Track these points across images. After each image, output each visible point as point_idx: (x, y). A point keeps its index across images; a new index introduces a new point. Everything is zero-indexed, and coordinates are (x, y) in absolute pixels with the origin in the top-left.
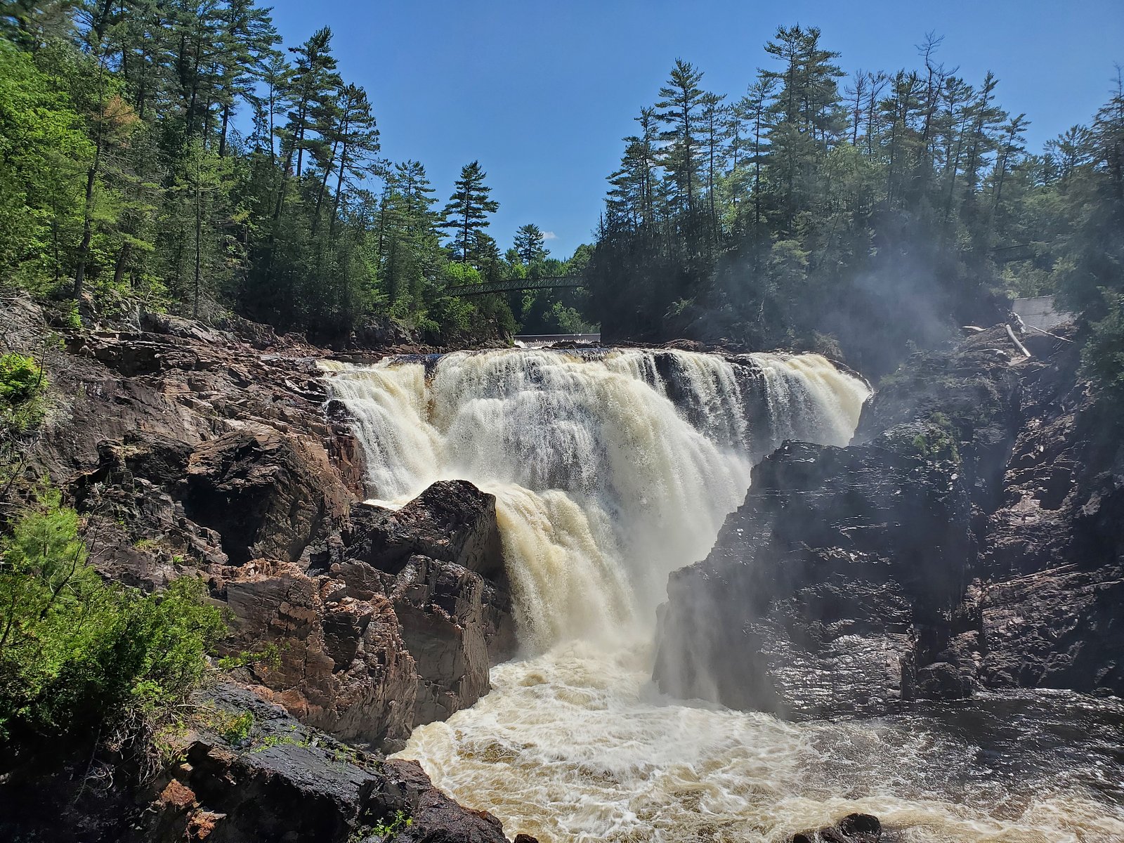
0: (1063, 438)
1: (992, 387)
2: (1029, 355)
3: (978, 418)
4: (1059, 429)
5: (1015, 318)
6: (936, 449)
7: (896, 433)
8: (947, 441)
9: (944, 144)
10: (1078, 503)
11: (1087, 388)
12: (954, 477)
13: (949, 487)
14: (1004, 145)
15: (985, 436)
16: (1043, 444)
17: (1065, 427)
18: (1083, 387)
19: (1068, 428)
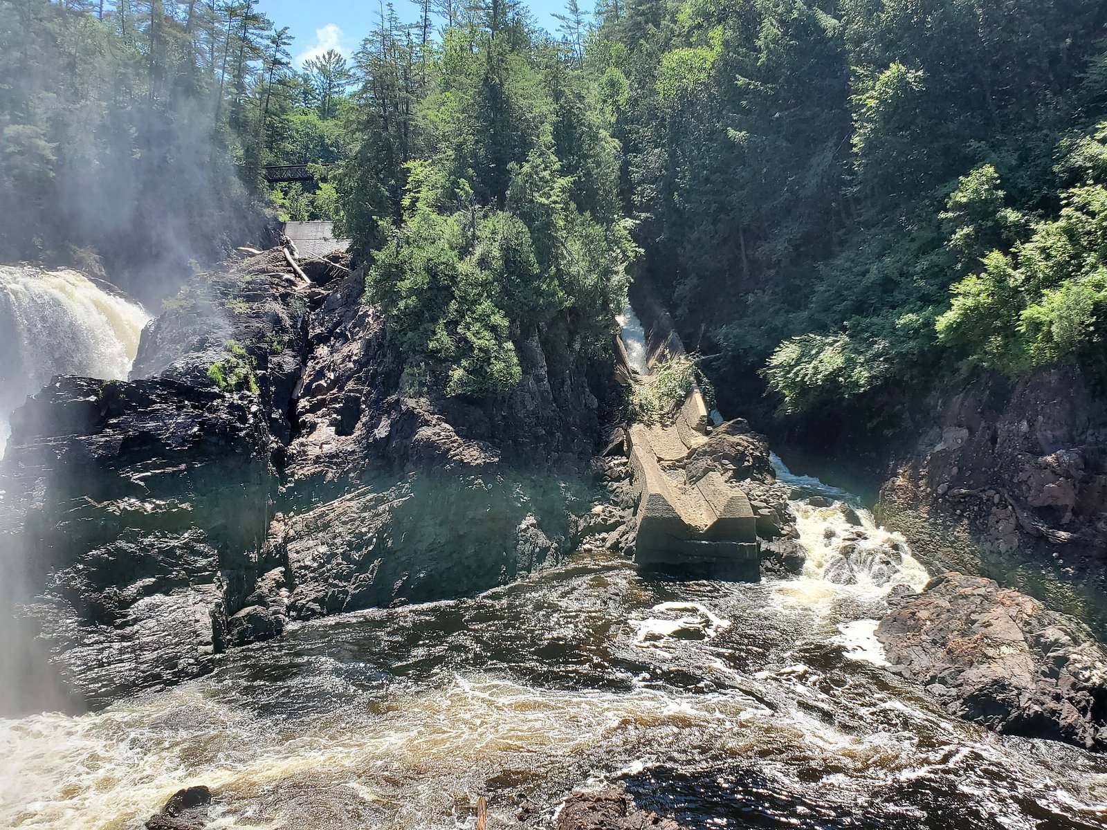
0: (351, 365)
1: (283, 313)
2: (309, 281)
3: (271, 346)
4: (347, 356)
5: (288, 242)
6: (233, 380)
8: (244, 371)
10: (371, 426)
11: (370, 315)
12: (254, 408)
13: (248, 420)
15: (280, 365)
16: (334, 370)
17: (352, 354)
19: (356, 355)
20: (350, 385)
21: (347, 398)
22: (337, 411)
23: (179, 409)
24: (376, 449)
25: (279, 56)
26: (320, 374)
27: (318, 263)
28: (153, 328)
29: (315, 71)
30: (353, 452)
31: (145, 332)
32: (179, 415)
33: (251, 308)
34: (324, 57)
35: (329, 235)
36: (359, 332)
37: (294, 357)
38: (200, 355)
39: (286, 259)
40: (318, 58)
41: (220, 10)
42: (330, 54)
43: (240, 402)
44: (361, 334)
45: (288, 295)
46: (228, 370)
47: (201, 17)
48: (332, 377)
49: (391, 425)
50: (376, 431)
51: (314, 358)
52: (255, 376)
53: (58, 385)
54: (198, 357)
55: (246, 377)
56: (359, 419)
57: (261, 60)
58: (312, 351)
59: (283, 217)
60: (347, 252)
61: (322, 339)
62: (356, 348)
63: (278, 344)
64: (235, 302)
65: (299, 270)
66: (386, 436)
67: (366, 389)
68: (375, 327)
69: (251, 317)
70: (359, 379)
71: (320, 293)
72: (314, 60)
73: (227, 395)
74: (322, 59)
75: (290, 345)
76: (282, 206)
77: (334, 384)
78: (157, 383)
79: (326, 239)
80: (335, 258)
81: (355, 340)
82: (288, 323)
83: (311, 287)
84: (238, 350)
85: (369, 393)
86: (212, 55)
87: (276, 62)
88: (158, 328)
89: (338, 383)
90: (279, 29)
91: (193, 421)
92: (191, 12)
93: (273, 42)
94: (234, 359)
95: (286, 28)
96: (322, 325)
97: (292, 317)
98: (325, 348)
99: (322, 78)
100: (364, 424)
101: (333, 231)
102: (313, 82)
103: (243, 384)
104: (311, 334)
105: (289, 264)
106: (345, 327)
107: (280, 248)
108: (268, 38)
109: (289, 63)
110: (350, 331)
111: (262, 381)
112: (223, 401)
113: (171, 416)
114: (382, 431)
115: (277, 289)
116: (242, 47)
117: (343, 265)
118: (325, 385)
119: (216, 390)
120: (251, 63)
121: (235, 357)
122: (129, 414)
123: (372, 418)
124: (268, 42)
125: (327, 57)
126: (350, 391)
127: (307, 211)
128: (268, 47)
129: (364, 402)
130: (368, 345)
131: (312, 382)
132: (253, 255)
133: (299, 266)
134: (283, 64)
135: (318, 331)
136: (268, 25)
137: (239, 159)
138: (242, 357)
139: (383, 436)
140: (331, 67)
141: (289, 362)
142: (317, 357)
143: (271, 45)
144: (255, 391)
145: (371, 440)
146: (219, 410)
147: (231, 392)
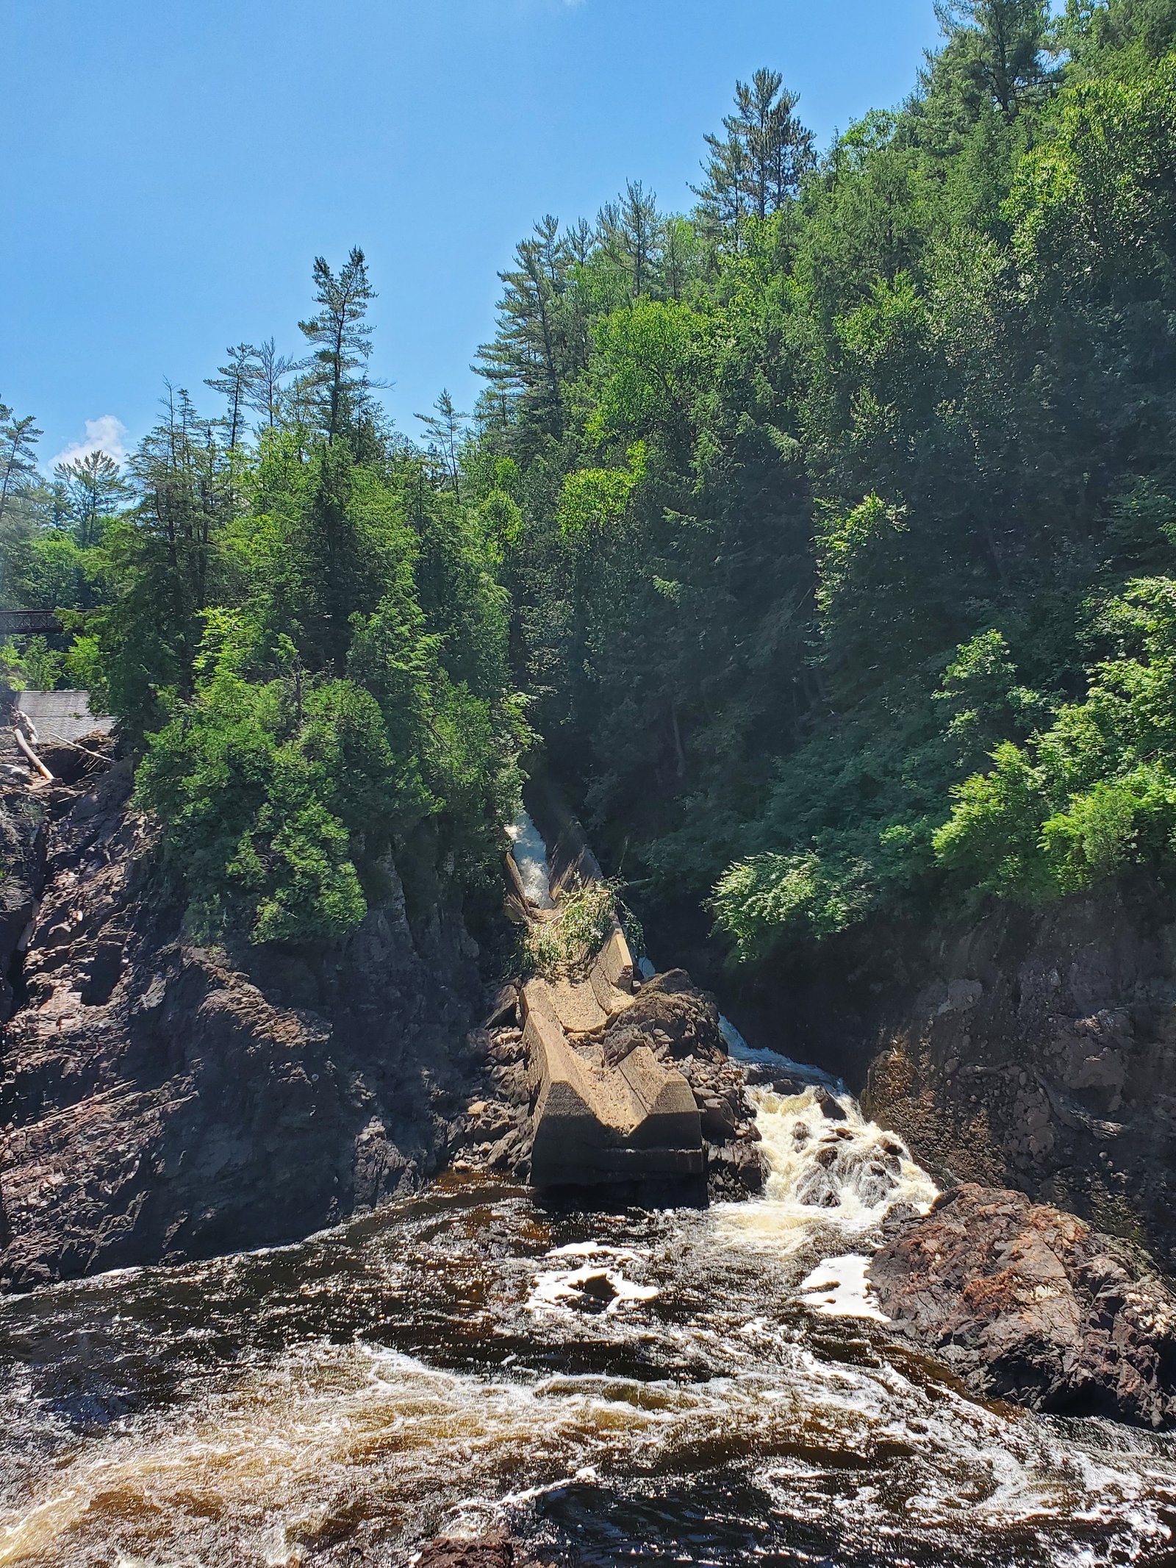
0: (109, 899)
1: (8, 823)
2: (51, 776)
4: (104, 886)
5: (23, 720)
10: (136, 991)
11: (140, 826)
14: (4, 456)
16: (82, 908)
17: (112, 883)
18: (134, 825)
19: (117, 885)
20: (107, 929)
21: (101, 947)
22: (84, 968)
24: (140, 1023)
25: (18, 456)
26: (62, 914)
27: (66, 750)
29: (73, 479)
30: (107, 1030)
34: (87, 460)
35: (83, 710)
36: (122, 849)
37: (22, 888)
39: (18, 745)
40: (77, 462)
42: (95, 456)
44: (126, 854)
45: (17, 796)
48: (80, 918)
49: (167, 989)
50: (143, 997)
51: (54, 890)
56: (119, 980)
58: (50, 878)
59: (17, 684)
60: (110, 735)
61: (67, 862)
62: (117, 873)
65: (36, 760)
66: (159, 1005)
67: (131, 934)
68: (148, 843)
70: (120, 919)
71: (66, 794)
72: (73, 464)
74: (83, 463)
75: (17, 869)
76: (16, 668)
77: (80, 928)
79: (78, 717)
80: (92, 744)
81: (115, 863)
82: (15, 837)
83: (53, 784)
85: (135, 940)
87: (15, 465)
89: (88, 926)
90: (20, 419)
93: (10, 437)
95: (31, 419)
96: (68, 841)
97: (21, 829)
98: (72, 874)
99: (83, 490)
100: (125, 988)
101: (90, 704)
102: (70, 495)
104: (51, 853)
105: (22, 753)
106: (102, 844)
107: (9, 728)
108: (3, 430)
109: (33, 467)
110: (109, 850)
114: (151, 999)
117: (103, 754)
118: (69, 929)
123: (137, 978)
124: (3, 437)
125: (91, 460)
126: (106, 938)
127: (54, 676)
129: (127, 955)
130: (135, 870)
131: (49, 925)
133: (37, 754)
134: (25, 467)
135: (60, 849)
139: (153, 1005)
140: (96, 476)
141: (14, 895)
142: (58, 888)
143: (7, 440)
145: (135, 1011)
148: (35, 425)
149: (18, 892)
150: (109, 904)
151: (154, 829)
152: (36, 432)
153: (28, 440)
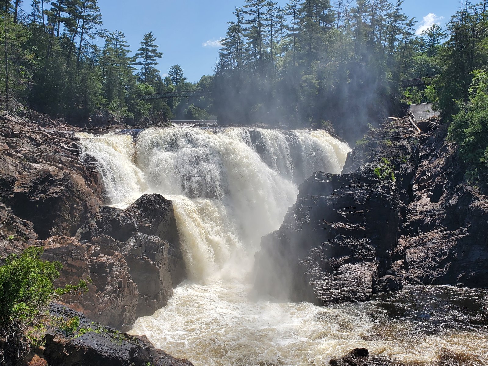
0: (439, 169)
1: (408, 145)
2: (420, 131)
3: (402, 160)
4: (437, 165)
5: (411, 113)
6: (384, 175)
7: (366, 168)
8: (389, 171)
9: (379, 30)
10: (448, 199)
11: (449, 146)
12: (393, 188)
13: (391, 193)
14: (406, 32)
15: (405, 169)
16: (430, 172)
17: (440, 164)
18: (447, 146)
19: (441, 165)
20: (438, 179)
21: (436, 185)
22: (431, 191)
23: (361, 186)
24: (449, 209)
25: (410, 31)
26: (424, 173)
27: (425, 122)
28: (352, 153)
29: (427, 35)
30: (439, 210)
31: (349, 155)
32: (361, 189)
33: (394, 144)
34: (431, 28)
35: (430, 109)
36: (443, 154)
37: (412, 165)
38: (371, 164)
39: (410, 121)
40: (428, 29)
41: (385, 16)
42: (434, 26)
43: (387, 185)
44: (444, 155)
45: (410, 137)
46: (382, 170)
47: (377, 20)
48: (429, 175)
49: (458, 199)
50: (450, 201)
51: (420, 166)
52: (394, 174)
53: (315, 175)
54: (370, 165)
55: (390, 174)
56: (442, 195)
57: (402, 34)
58: (420, 162)
59: (409, 103)
60: (438, 117)
61: (425, 157)
62: (441, 161)
63: (405, 160)
64: (387, 141)
65: (415, 126)
66: (455, 204)
67: (446, 181)
68: (451, 151)
69: (393, 148)
70: (443, 176)
71: (425, 136)
72: (426, 30)
73: (382, 181)
74: (430, 29)
75: (410, 160)
76: (409, 98)
77: (429, 178)
78: (353, 175)
79: (429, 111)
80: (433, 120)
81: (441, 158)
82: (410, 150)
83: (421, 133)
84: (387, 162)
85: (447, 183)
86: (381, 35)
87: (409, 34)
88: (354, 152)
89: (433, 177)
90: (410, 19)
91: (367, 192)
92: (372, 19)
93: (407, 25)
94: (385, 166)
95: (414, 18)
96: (425, 151)
97: (412, 147)
98: (427, 161)
99: (430, 38)
100: (444, 198)
101: (433, 107)
102: (425, 40)
103: (389, 177)
104: (420, 155)
105: (411, 124)
106: (436, 152)
107: (407, 116)
108: (405, 24)
109: (414, 34)
110: (439, 154)
111: (397, 176)
112: (380, 184)
113: (358, 189)
114: (453, 201)
115: (406, 135)
116: (394, 30)
117: (436, 123)
118: (426, 178)
119: (377, 179)
120: (397, 36)
121: (386, 165)
122: (341, 188)
123: (448, 195)
124: (405, 26)
125: (432, 28)
126: (438, 181)
127: (420, 99)
128: (405, 28)
129: (445, 187)
130: (447, 160)
131: (420, 177)
132: (395, 120)
133: (415, 124)
134: (412, 34)
135: (423, 153)
136: (406, 18)
137: (390, 79)
138: (389, 165)
139: (454, 204)
140: (434, 32)
141: (409, 167)
142: (422, 165)
143: (407, 27)
144: (394, 180)
145: (447, 205)
146: (378, 188)
147: (383, 180)
148: (415, 20)
149: (411, 167)
150: (439, 171)
151: (454, 147)
152: (416, 22)
153: (413, 25)
